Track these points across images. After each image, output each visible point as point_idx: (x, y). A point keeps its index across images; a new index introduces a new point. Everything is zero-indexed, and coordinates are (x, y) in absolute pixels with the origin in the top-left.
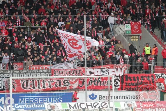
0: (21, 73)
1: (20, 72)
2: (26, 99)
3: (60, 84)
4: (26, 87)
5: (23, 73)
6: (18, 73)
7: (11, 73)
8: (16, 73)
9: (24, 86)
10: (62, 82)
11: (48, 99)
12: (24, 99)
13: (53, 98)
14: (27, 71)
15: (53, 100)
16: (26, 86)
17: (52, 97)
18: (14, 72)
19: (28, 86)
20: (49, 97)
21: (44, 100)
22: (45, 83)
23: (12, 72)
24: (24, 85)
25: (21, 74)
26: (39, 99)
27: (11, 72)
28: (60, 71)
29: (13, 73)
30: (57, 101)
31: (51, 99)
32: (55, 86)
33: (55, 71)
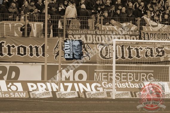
0: (99, 35)
1: (96, 32)
2: (103, 74)
3: (152, 53)
4: (105, 56)
5: (100, 35)
6: (94, 34)
7: (83, 34)
8: (90, 34)
9: (103, 54)
10: (154, 50)
11: (133, 76)
12: (100, 74)
13: (142, 74)
14: (107, 33)
15: (142, 77)
16: (105, 54)
17: (140, 73)
18: (87, 32)
19: (109, 54)
20: (135, 72)
21: (129, 77)
22: (131, 50)
23: (85, 32)
24: (103, 52)
25: (97, 36)
26: (121, 75)
27: (83, 32)
28: (151, 34)
29: (86, 34)
30: (146, 78)
31: (138, 75)
32: (145, 56)
33: (144, 33)
